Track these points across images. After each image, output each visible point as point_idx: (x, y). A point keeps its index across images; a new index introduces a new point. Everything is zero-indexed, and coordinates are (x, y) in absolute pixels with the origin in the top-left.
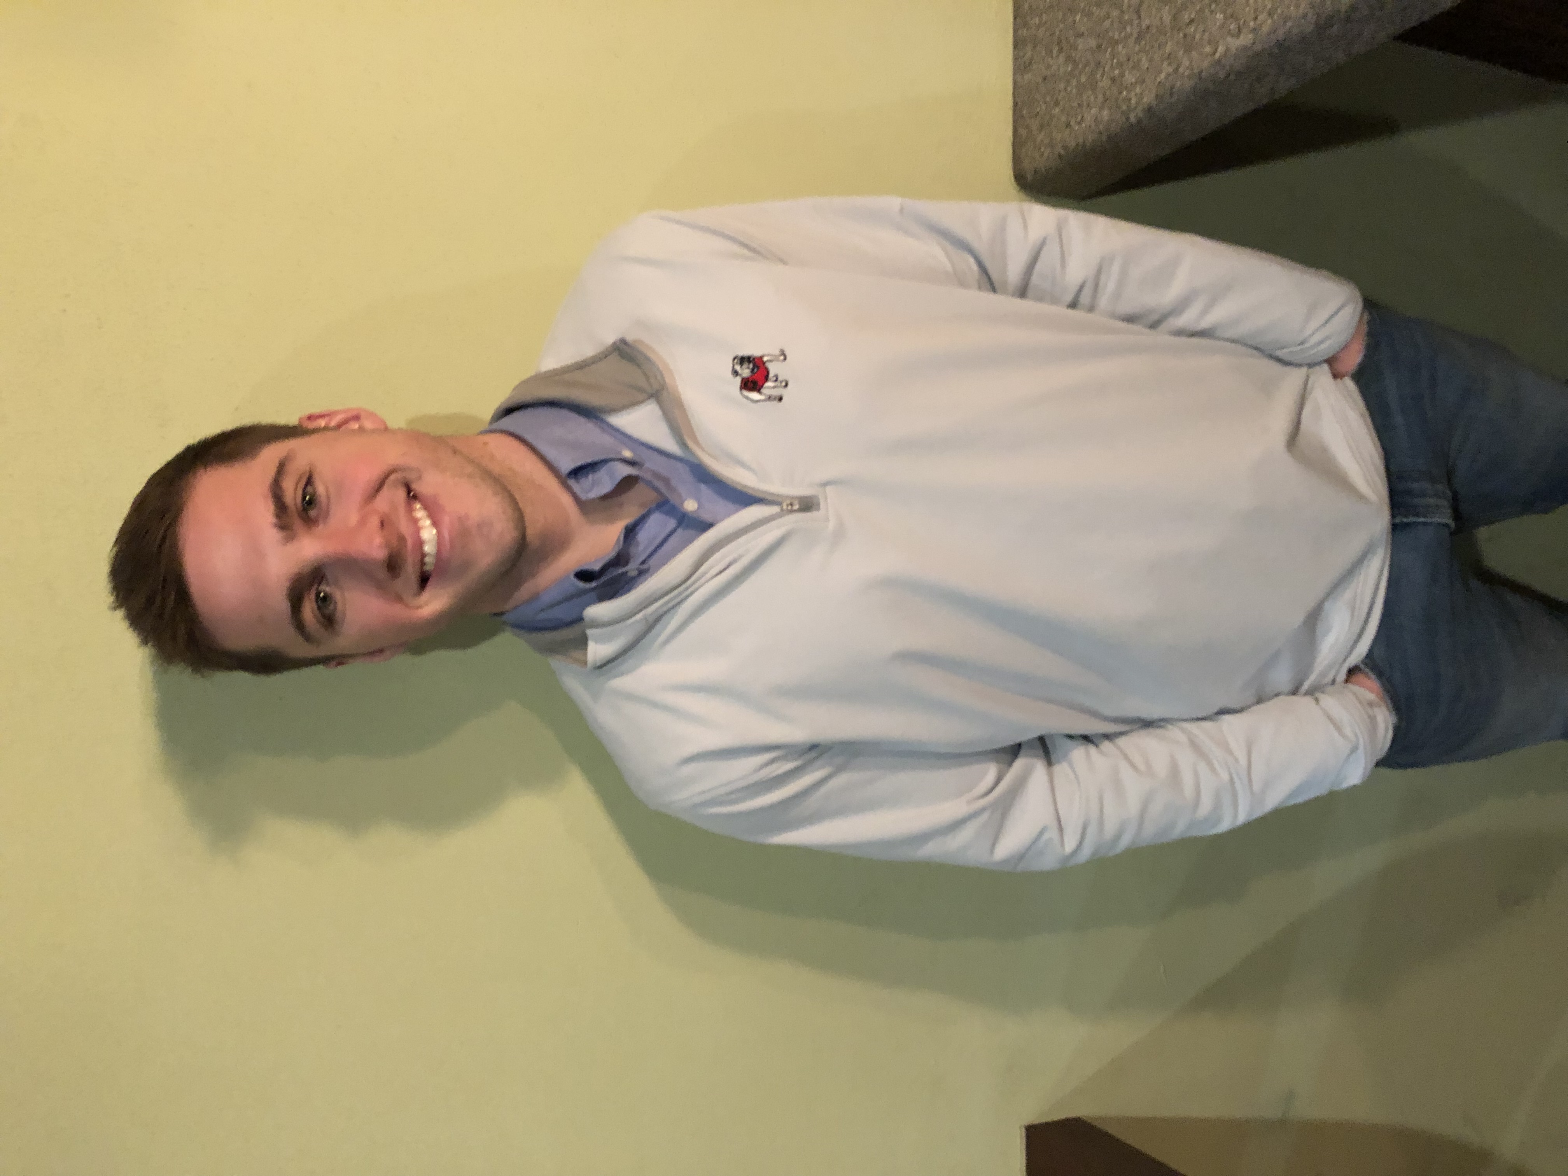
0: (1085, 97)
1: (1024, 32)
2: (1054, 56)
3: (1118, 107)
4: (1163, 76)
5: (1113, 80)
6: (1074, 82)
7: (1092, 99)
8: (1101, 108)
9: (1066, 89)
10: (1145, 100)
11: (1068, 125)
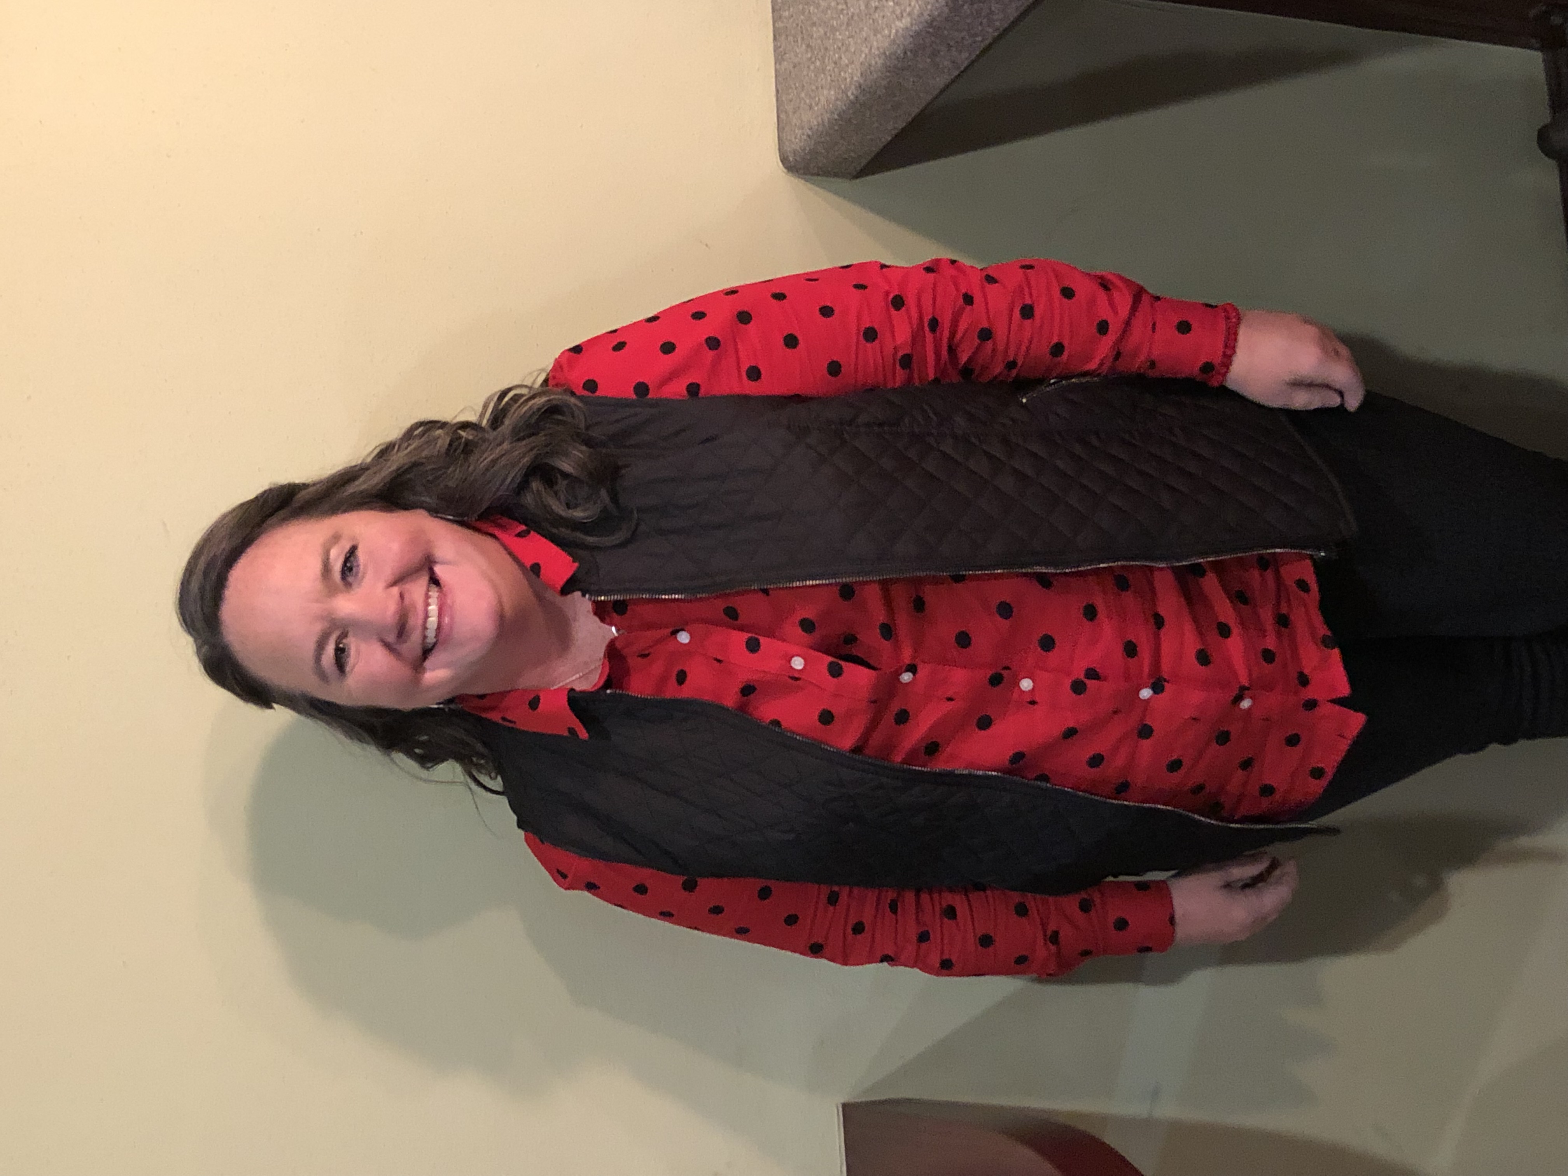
0: (819, 80)
1: (779, 25)
2: (800, 44)
3: (840, 87)
4: (863, 56)
5: (835, 63)
6: (812, 67)
7: (824, 81)
8: (830, 89)
9: (808, 75)
10: (855, 79)
11: (811, 107)
